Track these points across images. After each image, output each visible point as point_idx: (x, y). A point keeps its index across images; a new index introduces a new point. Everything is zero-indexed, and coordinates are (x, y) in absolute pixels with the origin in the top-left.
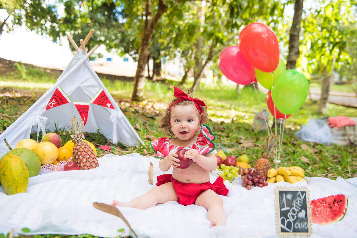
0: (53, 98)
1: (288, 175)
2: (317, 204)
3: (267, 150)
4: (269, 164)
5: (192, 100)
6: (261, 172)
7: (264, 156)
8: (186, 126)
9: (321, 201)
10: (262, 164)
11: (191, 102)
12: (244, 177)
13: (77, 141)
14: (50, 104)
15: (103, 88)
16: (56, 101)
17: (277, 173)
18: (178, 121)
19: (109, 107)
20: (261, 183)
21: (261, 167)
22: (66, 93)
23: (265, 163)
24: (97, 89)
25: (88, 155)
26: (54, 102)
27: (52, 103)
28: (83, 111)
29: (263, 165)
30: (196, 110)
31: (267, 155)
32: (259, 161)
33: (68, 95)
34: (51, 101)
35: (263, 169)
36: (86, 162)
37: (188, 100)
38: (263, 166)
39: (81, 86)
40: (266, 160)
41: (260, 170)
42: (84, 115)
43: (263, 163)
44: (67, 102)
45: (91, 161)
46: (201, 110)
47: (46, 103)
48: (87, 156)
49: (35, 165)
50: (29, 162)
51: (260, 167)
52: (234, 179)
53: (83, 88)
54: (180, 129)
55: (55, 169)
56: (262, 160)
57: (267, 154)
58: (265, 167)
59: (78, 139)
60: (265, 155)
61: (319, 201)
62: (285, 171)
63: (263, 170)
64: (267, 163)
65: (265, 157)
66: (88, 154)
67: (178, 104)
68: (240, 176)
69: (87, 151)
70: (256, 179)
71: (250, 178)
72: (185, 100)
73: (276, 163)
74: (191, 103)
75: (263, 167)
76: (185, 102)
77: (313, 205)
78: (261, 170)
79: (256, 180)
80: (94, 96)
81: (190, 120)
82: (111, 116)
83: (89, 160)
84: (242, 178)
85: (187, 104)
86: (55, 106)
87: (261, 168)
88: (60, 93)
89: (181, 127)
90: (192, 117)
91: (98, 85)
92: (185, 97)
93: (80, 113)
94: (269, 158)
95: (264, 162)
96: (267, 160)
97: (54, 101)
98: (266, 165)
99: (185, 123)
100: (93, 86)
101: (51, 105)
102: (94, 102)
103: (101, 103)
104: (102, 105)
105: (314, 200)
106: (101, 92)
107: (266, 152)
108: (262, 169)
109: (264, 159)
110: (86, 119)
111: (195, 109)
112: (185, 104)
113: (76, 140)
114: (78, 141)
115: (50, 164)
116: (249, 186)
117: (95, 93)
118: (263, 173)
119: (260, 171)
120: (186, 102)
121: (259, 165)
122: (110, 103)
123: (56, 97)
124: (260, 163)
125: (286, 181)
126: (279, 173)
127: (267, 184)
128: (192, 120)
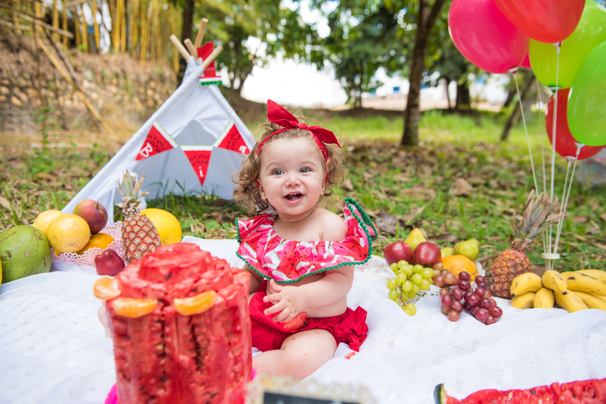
0: (147, 141)
2: (563, 398)
3: (523, 233)
4: (524, 262)
5: (306, 128)
6: (503, 280)
7: (514, 244)
8: (298, 182)
9: (578, 390)
10: (506, 262)
12: (444, 292)
13: (127, 213)
14: (143, 150)
15: (234, 120)
16: (153, 145)
17: (539, 285)
18: (276, 172)
19: (243, 152)
20: (484, 307)
21: (504, 269)
22: (169, 132)
23: (513, 260)
24: (225, 122)
25: (139, 239)
26: (149, 149)
27: (146, 149)
28: (199, 160)
29: (510, 264)
31: (522, 242)
32: (502, 255)
33: (174, 136)
34: (145, 146)
35: (508, 274)
36: (135, 251)
37: (298, 127)
38: (509, 267)
39: (197, 119)
40: (518, 253)
41: (501, 274)
42: (200, 168)
43: (510, 259)
44: (170, 147)
45: (142, 250)
47: (137, 151)
48: (137, 241)
49: (27, 255)
50: (16, 250)
51: (501, 268)
52: (425, 293)
53: (201, 123)
55: (83, 261)
56: (508, 253)
57: (522, 240)
58: (512, 271)
59: (129, 210)
60: (517, 243)
61: (572, 390)
63: (507, 277)
64: (518, 261)
65: (515, 246)
66: (139, 237)
68: (435, 289)
69: (138, 232)
70: (473, 298)
71: (457, 295)
73: (547, 260)
75: (507, 270)
76: (292, 131)
77: (548, 399)
78: (503, 276)
79: (473, 300)
80: (220, 134)
81: (304, 170)
83: (139, 247)
84: (441, 293)
85: (299, 134)
86: (151, 154)
87: (502, 272)
88: (159, 133)
89: (288, 184)
90: (310, 163)
91: (226, 116)
92: (291, 122)
93: (193, 165)
94: (525, 248)
95: (513, 257)
96: (521, 256)
97: (149, 145)
98: (515, 266)
100: (217, 118)
101: (145, 153)
102: (221, 145)
103: (231, 145)
104: (233, 149)
105: (558, 384)
106: (230, 127)
107: (520, 235)
108: (506, 273)
109: (513, 252)
110: (205, 173)
112: (295, 135)
113: (126, 211)
114: (129, 213)
115: (71, 254)
116: (454, 314)
117: (221, 129)
118: (506, 284)
119: (500, 278)
120: (295, 132)
121: (501, 263)
122: (245, 145)
123: (152, 140)
124: (503, 260)
125: (556, 305)
126: (545, 285)
127: (501, 311)
128: (311, 170)
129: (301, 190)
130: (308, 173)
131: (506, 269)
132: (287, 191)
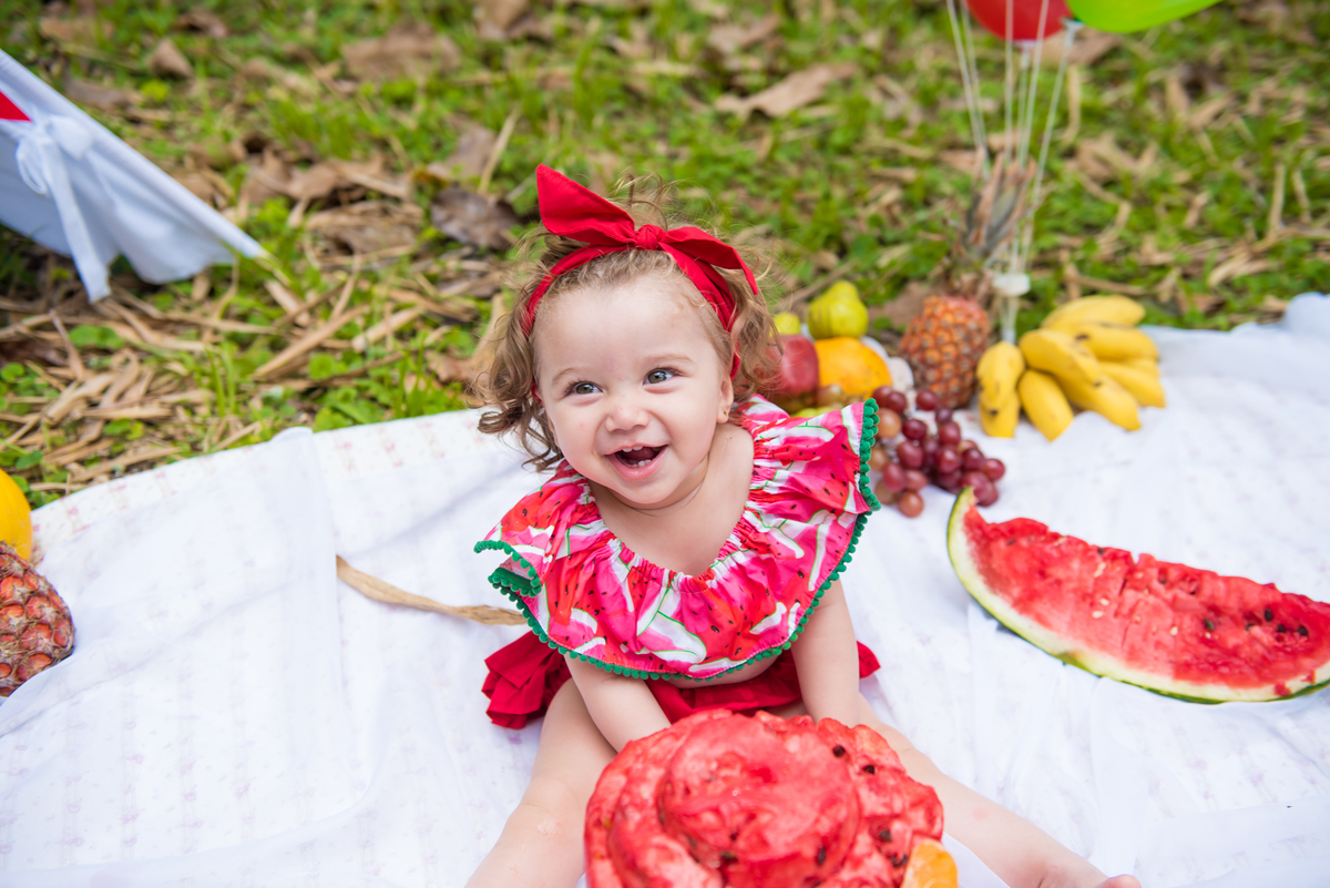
1: (1087, 381)
3: (974, 257)
4: (980, 322)
5: (656, 241)
7: (958, 288)
8: (642, 419)
10: (949, 332)
11: (655, 257)
17: (1022, 366)
20: (974, 469)
21: (945, 349)
23: (962, 325)
29: (958, 336)
30: (694, 306)
31: (976, 280)
35: (957, 357)
37: (632, 245)
38: (956, 344)
40: (969, 305)
43: (957, 326)
46: (725, 300)
51: (938, 347)
54: (603, 435)
56: (947, 311)
57: (975, 275)
58: (965, 348)
60: (966, 284)
62: (1074, 366)
63: (955, 366)
64: (972, 325)
65: (963, 290)
67: (576, 282)
70: (949, 456)
71: (911, 456)
72: (619, 246)
73: (1006, 298)
74: (658, 264)
75: (953, 351)
76: (615, 263)
78: (947, 366)
79: (950, 461)
82: (21, 155)
85: (633, 269)
89: (612, 425)
90: (672, 357)
92: (611, 229)
95: (960, 319)
96: (974, 308)
98: (968, 338)
99: (631, 403)
107: (968, 265)
108: (951, 357)
109: (958, 304)
111: (684, 302)
112: (617, 277)
116: (914, 501)
120: (623, 264)
121: (936, 336)
124: (939, 328)
125: (1077, 408)
126: (1034, 363)
127: (999, 463)
128: (676, 373)
129: (652, 437)
130: (671, 382)
131: (950, 350)
132: (613, 445)
